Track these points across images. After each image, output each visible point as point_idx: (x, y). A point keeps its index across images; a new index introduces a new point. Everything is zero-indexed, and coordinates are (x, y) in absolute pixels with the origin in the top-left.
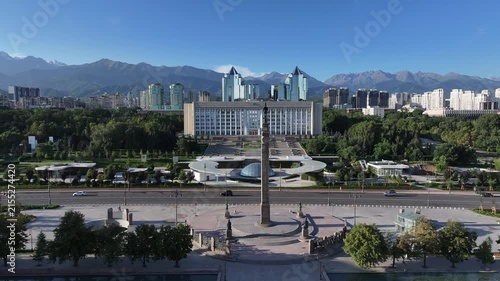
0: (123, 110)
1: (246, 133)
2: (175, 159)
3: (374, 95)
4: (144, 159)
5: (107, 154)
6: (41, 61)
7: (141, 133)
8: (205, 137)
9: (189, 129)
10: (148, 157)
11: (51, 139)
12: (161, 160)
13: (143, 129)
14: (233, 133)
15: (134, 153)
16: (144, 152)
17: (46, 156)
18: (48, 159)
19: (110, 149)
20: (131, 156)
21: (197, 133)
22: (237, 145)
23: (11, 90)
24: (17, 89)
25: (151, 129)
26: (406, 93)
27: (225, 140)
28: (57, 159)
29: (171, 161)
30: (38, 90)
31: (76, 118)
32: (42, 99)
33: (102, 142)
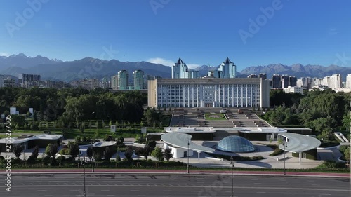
0: (99, 89)
1: (202, 106)
2: (144, 130)
3: (286, 79)
4: (113, 129)
5: (77, 124)
6: (45, 58)
7: (110, 104)
8: (168, 109)
9: (152, 102)
10: (117, 127)
11: (31, 110)
12: (130, 132)
13: (113, 101)
14: (191, 106)
15: (103, 124)
16: (113, 123)
17: (17, 126)
18: (18, 129)
19: (81, 119)
20: (100, 127)
21: (159, 106)
22: (199, 116)
23: (21, 77)
24: (24, 75)
25: (120, 101)
26: (309, 78)
27: (186, 112)
28: (28, 129)
29: (140, 132)
30: (39, 76)
31: (59, 93)
32: (41, 82)
33: (74, 113)
